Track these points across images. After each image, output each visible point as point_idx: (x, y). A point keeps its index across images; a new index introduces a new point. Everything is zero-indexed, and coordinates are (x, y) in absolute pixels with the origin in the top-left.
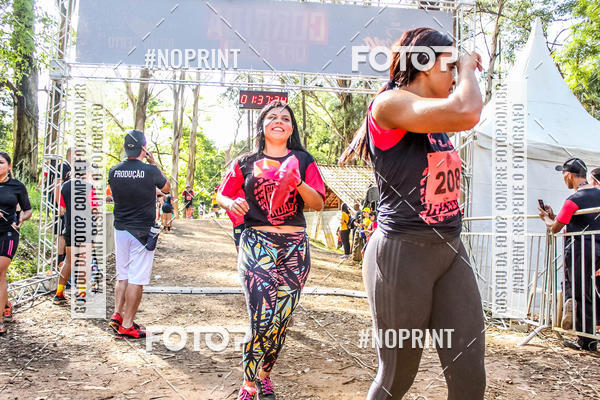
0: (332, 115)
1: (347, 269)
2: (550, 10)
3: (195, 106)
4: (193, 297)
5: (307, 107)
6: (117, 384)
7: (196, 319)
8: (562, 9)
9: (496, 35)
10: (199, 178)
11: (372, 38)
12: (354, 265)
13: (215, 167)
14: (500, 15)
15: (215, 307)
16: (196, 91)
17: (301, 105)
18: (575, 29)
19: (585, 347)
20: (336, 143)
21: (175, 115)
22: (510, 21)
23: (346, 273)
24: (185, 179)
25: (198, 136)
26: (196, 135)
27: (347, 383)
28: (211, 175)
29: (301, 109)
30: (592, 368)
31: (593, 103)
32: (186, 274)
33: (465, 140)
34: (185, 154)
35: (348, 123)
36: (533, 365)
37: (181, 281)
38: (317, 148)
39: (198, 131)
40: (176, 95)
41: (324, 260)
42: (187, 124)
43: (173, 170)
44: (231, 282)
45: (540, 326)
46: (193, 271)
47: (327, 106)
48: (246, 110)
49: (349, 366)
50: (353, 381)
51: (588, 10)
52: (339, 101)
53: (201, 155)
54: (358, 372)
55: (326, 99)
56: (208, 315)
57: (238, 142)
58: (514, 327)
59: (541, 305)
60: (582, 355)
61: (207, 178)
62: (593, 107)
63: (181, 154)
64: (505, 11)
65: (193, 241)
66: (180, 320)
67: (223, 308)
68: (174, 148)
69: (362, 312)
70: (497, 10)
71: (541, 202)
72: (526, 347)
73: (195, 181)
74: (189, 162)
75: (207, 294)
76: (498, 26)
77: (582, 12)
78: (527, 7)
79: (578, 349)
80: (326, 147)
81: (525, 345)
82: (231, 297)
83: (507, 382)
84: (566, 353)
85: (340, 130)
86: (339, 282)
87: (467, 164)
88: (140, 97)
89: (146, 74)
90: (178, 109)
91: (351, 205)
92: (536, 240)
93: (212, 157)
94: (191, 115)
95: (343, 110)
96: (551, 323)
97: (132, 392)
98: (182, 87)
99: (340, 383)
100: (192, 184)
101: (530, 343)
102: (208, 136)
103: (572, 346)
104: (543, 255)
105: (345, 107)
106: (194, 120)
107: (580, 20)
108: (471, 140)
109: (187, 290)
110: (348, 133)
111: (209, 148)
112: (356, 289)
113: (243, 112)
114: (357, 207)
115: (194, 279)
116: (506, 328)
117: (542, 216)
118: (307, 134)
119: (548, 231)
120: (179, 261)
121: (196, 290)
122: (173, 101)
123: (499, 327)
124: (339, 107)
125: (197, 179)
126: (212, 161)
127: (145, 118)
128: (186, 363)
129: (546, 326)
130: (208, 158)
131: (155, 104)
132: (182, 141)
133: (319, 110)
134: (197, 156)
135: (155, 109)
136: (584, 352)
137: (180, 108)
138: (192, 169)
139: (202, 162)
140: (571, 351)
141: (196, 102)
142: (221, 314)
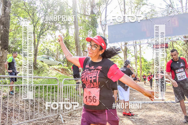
0: (182, 47)
5: (174, 46)
10: (143, 70)
13: (148, 66)
15: (152, 107)
16: (140, 46)
17: (172, 45)
21: (135, 53)
26: (141, 58)
28: (147, 69)
32: (143, 97)
34: (139, 63)
39: (142, 57)
40: (135, 48)
42: (138, 55)
43: (136, 68)
47: (180, 44)
52: (184, 42)
53: (143, 63)
56: (150, 109)
57: (154, 58)
61: (145, 69)
67: (155, 107)
68: (135, 62)
74: (140, 66)
75: (149, 103)
82: (157, 104)
85: (186, 51)
88: (125, 50)
89: (126, 44)
90: (135, 51)
93: (146, 63)
94: (139, 52)
95: (186, 45)
98: (136, 46)
100: (142, 72)
102: (145, 58)
105: (187, 44)
106: (140, 54)
109: (143, 102)
111: (145, 61)
121: (146, 102)
122: (134, 49)
124: (185, 44)
127: (127, 55)
130: (145, 64)
131: (129, 51)
132: (138, 60)
133: (178, 46)
135: (129, 52)
137: (136, 51)
138: (141, 68)
141: (140, 49)
142: (154, 109)
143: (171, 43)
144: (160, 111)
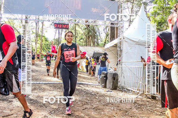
0: (84, 31)
1: (87, 76)
2: (147, 2)
3: (42, 27)
4: (40, 84)
5: (76, 29)
6: (14, 111)
7: (40, 91)
8: (151, 2)
9: (132, 9)
10: (44, 49)
11: (94, 8)
12: (89, 75)
13: (48, 46)
14: (133, 3)
15: (46, 88)
16: (43, 23)
17: (74, 28)
18: (154, 7)
19: (153, 98)
20: (85, 39)
21: (36, 30)
22: (136, 5)
23: (86, 78)
24: (39, 50)
25: (43, 36)
27: (84, 109)
29: (74, 29)
30: (154, 104)
31: (159, 29)
32: (38, 78)
33: (121, 39)
35: (88, 33)
36: (138, 104)
37: (37, 80)
38: (79, 41)
39: (43, 35)
40: (36, 24)
41: (80, 74)
42: (40, 33)
43: (35, 47)
44: (52, 80)
45: (141, 93)
46: (41, 77)
47: (82, 28)
48: (58, 29)
49: (85, 104)
50: (85, 109)
51: (157, 2)
52: (86, 27)
53: (44, 42)
54: (87, 106)
55: (82, 26)
56: (44, 90)
57: (55, 38)
58: (134, 93)
59: (141, 87)
60: (152, 101)
61: (45, 49)
62: (159, 30)
63: (38, 42)
64: (135, 2)
65: (41, 68)
66: (35, 91)
67: (49, 88)
68: (36, 40)
69: (90, 89)
70: (132, 1)
71: (141, 57)
72: (136, 99)
73: (42, 50)
74: (40, 44)
75: (44, 84)
76: (133, 6)
77: (156, 3)
78: (141, 1)
79: (151, 99)
80: (82, 40)
81: (137, 98)
82: (51, 85)
83: (130, 109)
84: (148, 100)
85: (86, 36)
86: (84, 80)
87: (121, 46)
89: (26, 18)
91: (89, 58)
92: (140, 68)
93: (47, 43)
94: (41, 30)
96: (144, 92)
97: (19, 113)
98: (38, 22)
99: (82, 109)
100: (41, 51)
101: (138, 97)
102: (46, 37)
103: (149, 98)
104: (142, 72)
105: (88, 29)
106: (42, 32)
107: (155, 5)
108: (123, 39)
109: (38, 82)
110: (88, 36)
111: (46, 40)
112: (89, 82)
113: (57, 30)
114: (90, 58)
115: (40, 79)
116: (131, 93)
117: (142, 61)
118: (76, 37)
119: (143, 65)
120: (36, 74)
121: (41, 82)
122: (35, 26)
123: (129, 93)
124: (86, 29)
125: (43, 49)
126: (47, 44)
128: (36, 104)
129: (142, 92)
130: (46, 43)
132: (38, 38)
133: (80, 29)
134: (43, 43)
136: (153, 100)
137: (38, 28)
138: (41, 46)
139: (44, 44)
140: (149, 100)
141: (43, 26)
142: (48, 90)
143: (74, 26)
144: (53, 92)
